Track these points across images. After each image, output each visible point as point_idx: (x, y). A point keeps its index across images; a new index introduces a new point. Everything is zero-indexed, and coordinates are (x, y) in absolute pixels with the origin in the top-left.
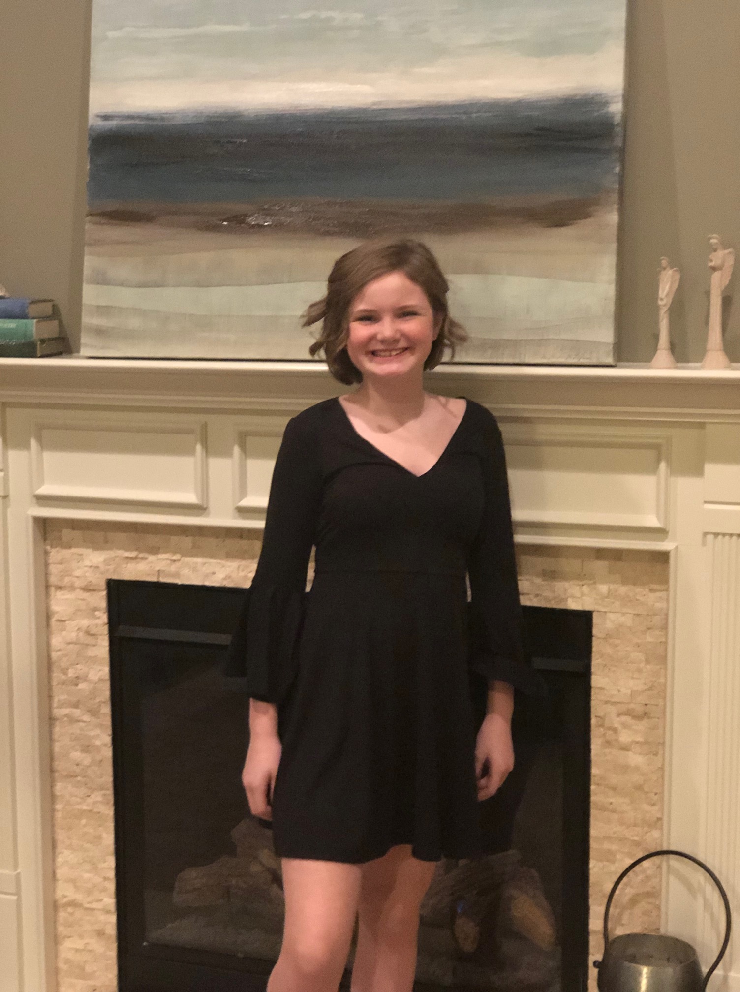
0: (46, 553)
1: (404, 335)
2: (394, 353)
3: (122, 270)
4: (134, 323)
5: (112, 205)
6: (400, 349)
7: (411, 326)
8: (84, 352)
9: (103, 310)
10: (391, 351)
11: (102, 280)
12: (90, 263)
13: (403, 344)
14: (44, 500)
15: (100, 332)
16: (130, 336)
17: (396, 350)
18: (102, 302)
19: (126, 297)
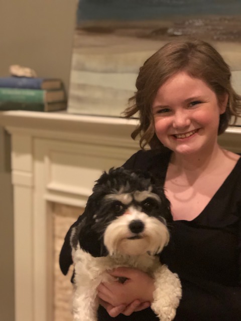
0: (53, 219)
1: (193, 121)
2: (188, 135)
3: (94, 62)
4: (98, 94)
5: (90, 23)
6: (192, 131)
7: (200, 112)
8: (70, 110)
9: (82, 87)
10: (185, 134)
11: (82, 68)
12: (76, 58)
13: (192, 128)
14: (52, 191)
15: (80, 100)
16: (95, 102)
17: (189, 132)
18: (82, 81)
19: (94, 79)
